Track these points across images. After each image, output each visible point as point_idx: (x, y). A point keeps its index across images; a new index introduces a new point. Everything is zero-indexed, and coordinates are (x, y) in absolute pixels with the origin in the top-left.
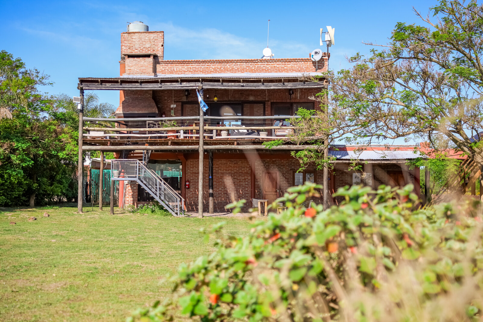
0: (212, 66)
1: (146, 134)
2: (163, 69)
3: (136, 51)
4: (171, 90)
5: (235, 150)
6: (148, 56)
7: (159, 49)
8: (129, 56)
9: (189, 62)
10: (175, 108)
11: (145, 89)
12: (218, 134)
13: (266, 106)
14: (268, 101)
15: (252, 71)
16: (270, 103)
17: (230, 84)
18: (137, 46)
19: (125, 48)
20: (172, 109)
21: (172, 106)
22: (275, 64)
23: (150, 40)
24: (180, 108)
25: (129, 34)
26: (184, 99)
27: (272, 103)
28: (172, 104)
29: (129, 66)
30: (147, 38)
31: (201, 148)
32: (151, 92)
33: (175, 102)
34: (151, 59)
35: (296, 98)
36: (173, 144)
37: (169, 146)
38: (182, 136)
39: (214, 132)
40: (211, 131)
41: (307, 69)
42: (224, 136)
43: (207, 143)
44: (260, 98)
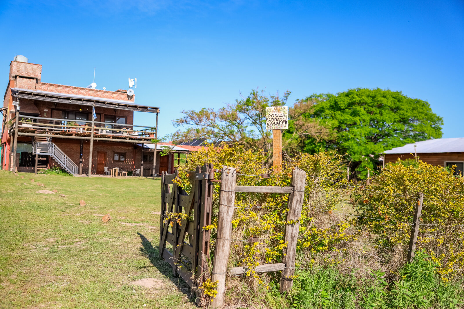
0: (72, 90)
1: (59, 128)
2: (40, 88)
3: (22, 74)
4: (45, 102)
5: (111, 141)
6: (33, 78)
7: (38, 75)
8: (20, 77)
9: (57, 86)
10: (47, 112)
11: (61, 102)
13: (102, 116)
14: (103, 113)
15: (95, 96)
16: (103, 115)
17: (110, 105)
18: (23, 71)
19: (14, 71)
20: (45, 112)
21: (45, 110)
22: (108, 94)
23: (32, 68)
24: (50, 112)
25: (18, 63)
26: (54, 107)
27: (105, 115)
28: (45, 109)
29: (19, 83)
30: (30, 67)
31: (92, 139)
32: (34, 101)
33: (48, 108)
34: (35, 81)
35: (118, 114)
36: (76, 135)
37: (73, 137)
38: (81, 131)
39: (100, 130)
40: (98, 130)
41: (124, 99)
42: (104, 133)
43: (95, 136)
44: (98, 112)
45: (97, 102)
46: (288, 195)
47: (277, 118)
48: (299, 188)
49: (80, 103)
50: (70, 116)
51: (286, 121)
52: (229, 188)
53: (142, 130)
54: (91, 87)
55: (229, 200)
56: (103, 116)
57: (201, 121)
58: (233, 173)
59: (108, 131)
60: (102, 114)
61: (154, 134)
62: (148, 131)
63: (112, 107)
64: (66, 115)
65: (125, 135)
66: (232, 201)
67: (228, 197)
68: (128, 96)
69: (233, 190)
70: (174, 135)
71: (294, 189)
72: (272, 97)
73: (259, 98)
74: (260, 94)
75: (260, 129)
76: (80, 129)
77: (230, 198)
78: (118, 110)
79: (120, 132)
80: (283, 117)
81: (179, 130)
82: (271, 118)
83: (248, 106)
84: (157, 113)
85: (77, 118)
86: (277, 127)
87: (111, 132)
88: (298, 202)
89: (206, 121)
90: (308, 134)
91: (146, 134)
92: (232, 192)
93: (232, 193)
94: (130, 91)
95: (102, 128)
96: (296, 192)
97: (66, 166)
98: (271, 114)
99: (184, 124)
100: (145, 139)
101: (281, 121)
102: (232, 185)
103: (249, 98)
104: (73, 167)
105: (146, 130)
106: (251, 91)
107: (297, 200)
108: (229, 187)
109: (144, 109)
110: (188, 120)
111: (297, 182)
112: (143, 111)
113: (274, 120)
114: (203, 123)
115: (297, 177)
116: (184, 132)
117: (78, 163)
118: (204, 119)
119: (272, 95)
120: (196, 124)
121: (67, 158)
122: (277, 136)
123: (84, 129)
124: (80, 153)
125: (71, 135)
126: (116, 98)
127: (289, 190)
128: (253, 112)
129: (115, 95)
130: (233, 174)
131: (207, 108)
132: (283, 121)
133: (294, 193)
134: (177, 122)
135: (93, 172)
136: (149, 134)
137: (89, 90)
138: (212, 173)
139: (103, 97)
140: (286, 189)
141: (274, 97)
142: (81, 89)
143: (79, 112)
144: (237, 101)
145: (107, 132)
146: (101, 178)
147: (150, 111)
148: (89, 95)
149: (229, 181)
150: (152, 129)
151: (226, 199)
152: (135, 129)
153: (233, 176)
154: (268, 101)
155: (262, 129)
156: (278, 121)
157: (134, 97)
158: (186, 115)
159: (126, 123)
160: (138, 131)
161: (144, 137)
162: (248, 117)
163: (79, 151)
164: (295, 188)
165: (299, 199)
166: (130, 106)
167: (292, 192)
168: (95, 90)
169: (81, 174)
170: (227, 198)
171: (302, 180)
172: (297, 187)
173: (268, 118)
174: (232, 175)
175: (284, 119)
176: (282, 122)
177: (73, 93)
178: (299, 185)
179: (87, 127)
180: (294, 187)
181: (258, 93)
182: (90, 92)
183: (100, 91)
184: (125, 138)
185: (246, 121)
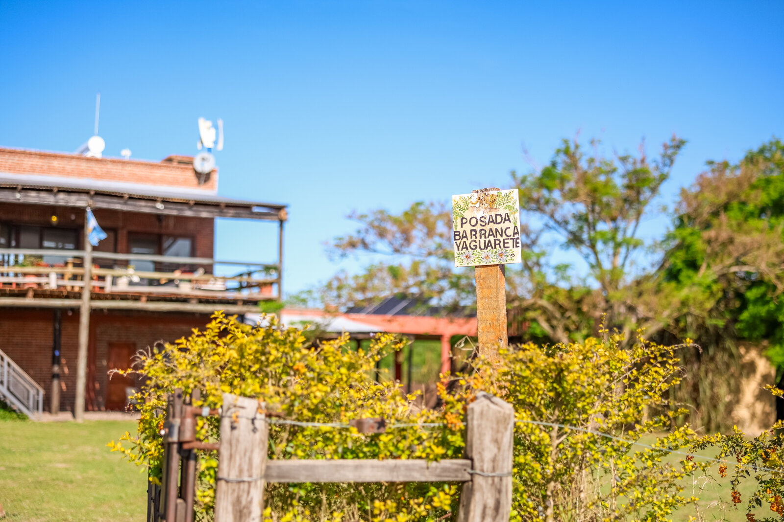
0: (28, 162)
12: (114, 283)
13: (119, 237)
14: (122, 228)
16: (125, 232)
17: (139, 203)
22: (135, 170)
27: (130, 233)
31: (85, 305)
35: (167, 228)
36: (37, 295)
37: (29, 301)
38: (53, 283)
39: (109, 280)
40: (102, 278)
41: (185, 183)
42: (122, 286)
43: (95, 296)
44: (109, 223)
45: (99, 194)
46: (454, 487)
47: (487, 228)
48: (487, 466)
49: (48, 199)
50: (25, 238)
51: (516, 236)
52: (241, 471)
53: (241, 275)
54: (87, 149)
55: (241, 512)
56: (122, 235)
57: (408, 240)
58: (253, 420)
59: (136, 279)
60: (120, 232)
61: (271, 284)
62: (257, 277)
63: (144, 208)
64: (13, 236)
65: (185, 289)
66: (250, 513)
67: (238, 500)
68: (198, 175)
69: (255, 477)
70: (329, 286)
71: (472, 468)
72: (624, 159)
73: (583, 164)
74: (586, 152)
75: (592, 259)
76: (47, 276)
77: (244, 502)
78: (167, 217)
79: (170, 281)
80: (504, 226)
81: (343, 271)
82: (467, 228)
83: (550, 189)
84: (281, 222)
85: (46, 244)
86: (487, 257)
87: (145, 282)
88: (490, 512)
89: (423, 240)
90: (746, 269)
91: (250, 286)
92: (249, 483)
93: (249, 486)
94: (203, 159)
95: (118, 271)
96: (478, 480)
97: (8, 389)
98: (468, 215)
99: (360, 252)
100: (246, 302)
101: (499, 237)
102: (250, 460)
103: (554, 165)
104: (28, 392)
105: (249, 274)
106: (560, 145)
107: (485, 508)
108: (240, 466)
109: (243, 210)
110: (371, 238)
111: (481, 443)
112: (237, 216)
113: (478, 235)
114: (414, 247)
115: (479, 426)
116: (356, 277)
117: (45, 380)
118: (418, 233)
119: (622, 153)
120: (397, 251)
121: (9, 365)
122: (490, 287)
123: (62, 276)
124: (54, 349)
125: (23, 294)
126: (163, 181)
127: (456, 470)
128: (569, 209)
129: (158, 173)
130: (253, 423)
131: (427, 202)
132: (504, 237)
133: (472, 480)
134: (338, 246)
135: (89, 406)
136: (261, 285)
137: (79, 158)
138: (189, 421)
139: (121, 178)
140: (445, 470)
141: (631, 160)
142: (55, 157)
143: (51, 227)
144: (513, 174)
145: (131, 283)
146: (113, 423)
147: (260, 216)
148: (81, 174)
149: (241, 447)
150: (267, 269)
151: (230, 508)
152: (219, 270)
153: (255, 430)
154: (614, 171)
155: (597, 259)
156: (492, 239)
157: (215, 177)
158: (362, 225)
159: (193, 254)
160: (225, 279)
161: (245, 294)
162: (551, 223)
163: (50, 343)
164: (477, 464)
165: (491, 503)
166: (200, 204)
167: (468, 477)
168: (97, 161)
169: (56, 413)
170: (234, 505)
171: (499, 435)
172: (482, 460)
173: (459, 229)
174: (251, 427)
175: (510, 232)
176: (501, 239)
177: (33, 170)
178: (488, 455)
179: (70, 270)
180: (472, 459)
181: (582, 150)
182: (84, 165)
183: (113, 162)
184: (185, 300)
185: (546, 237)
